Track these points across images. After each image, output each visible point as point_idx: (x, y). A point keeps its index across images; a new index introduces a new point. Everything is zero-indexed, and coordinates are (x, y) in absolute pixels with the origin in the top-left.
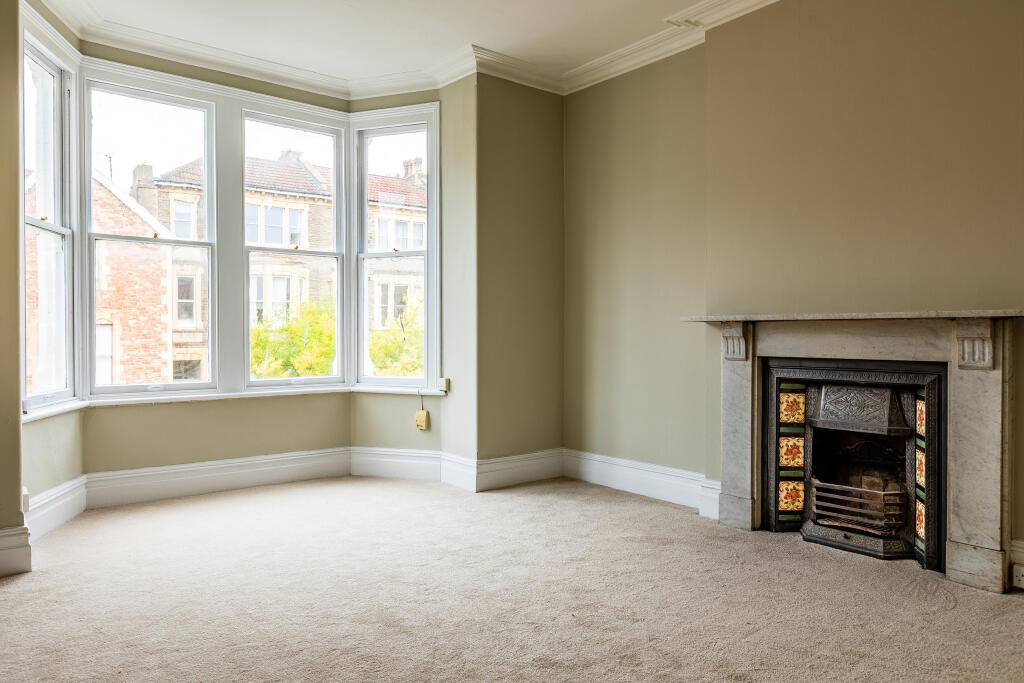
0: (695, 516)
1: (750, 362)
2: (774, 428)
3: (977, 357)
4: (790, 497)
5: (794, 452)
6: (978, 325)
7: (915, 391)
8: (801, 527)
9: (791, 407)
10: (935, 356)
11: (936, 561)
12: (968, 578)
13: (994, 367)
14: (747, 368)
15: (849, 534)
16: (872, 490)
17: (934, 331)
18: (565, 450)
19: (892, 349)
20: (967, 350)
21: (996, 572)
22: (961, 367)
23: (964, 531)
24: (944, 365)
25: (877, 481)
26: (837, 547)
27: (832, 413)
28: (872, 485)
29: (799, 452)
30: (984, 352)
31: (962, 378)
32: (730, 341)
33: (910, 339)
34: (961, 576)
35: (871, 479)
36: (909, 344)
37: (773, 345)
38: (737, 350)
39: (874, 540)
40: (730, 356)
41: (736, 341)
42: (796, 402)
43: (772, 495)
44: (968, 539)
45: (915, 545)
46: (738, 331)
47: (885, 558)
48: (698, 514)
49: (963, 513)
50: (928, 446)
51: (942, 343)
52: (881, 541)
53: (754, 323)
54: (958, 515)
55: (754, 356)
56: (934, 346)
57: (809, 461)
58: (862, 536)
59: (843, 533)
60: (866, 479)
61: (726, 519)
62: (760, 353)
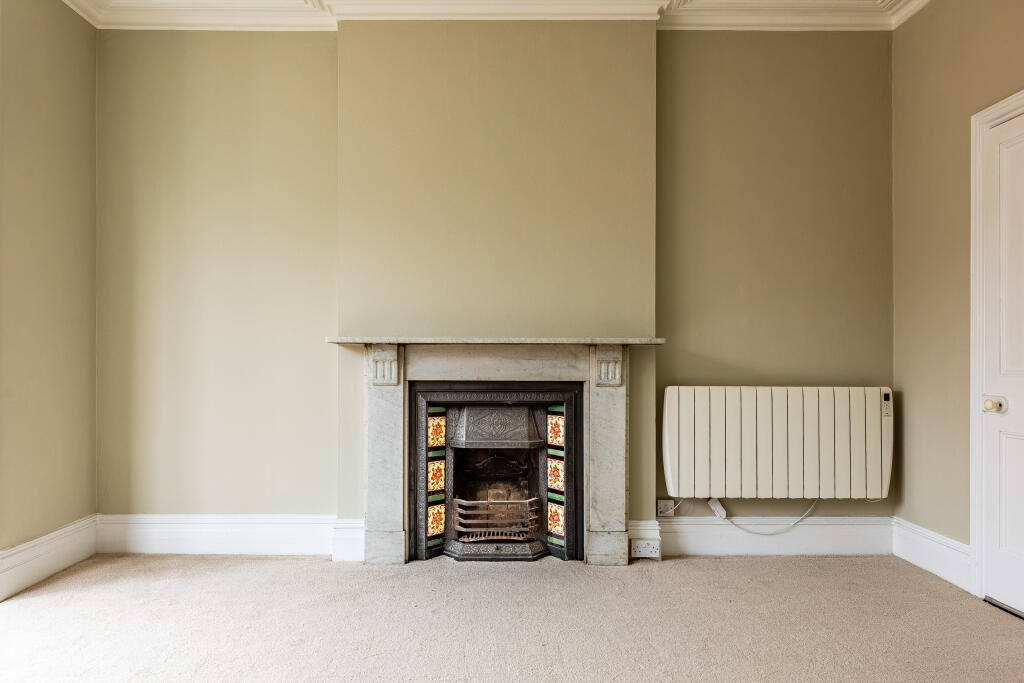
0: (328, 563)
1: (401, 387)
2: (424, 452)
3: (610, 377)
4: (435, 521)
5: (438, 475)
6: (614, 350)
7: (547, 408)
8: (443, 549)
9: (435, 431)
10: (575, 376)
11: (575, 550)
12: (604, 559)
13: (621, 385)
14: (399, 394)
15: (499, 545)
16: (498, 500)
17: (576, 356)
18: (99, 517)
19: (540, 371)
20: (603, 371)
21: (622, 548)
22: (598, 385)
23: (600, 520)
24: (581, 384)
25: (501, 492)
26: (491, 560)
27: (476, 433)
28: (497, 496)
29: (441, 475)
30: (615, 371)
31: (598, 394)
32: (380, 365)
33: (555, 362)
34: (599, 559)
35: (496, 491)
36: (555, 366)
37: (424, 369)
38: (387, 374)
39: (521, 546)
40: (380, 380)
41: (387, 365)
42: (439, 425)
43: (422, 523)
44: (603, 526)
45: (548, 542)
46: (391, 355)
47: (535, 559)
48: (330, 560)
49: (598, 506)
50: (567, 454)
51: (582, 365)
52: (527, 545)
53: (404, 345)
54: (595, 508)
55: (405, 380)
56: (574, 367)
57: (451, 482)
58: (510, 545)
59: (495, 546)
60: (491, 492)
61: (374, 558)
62: (411, 377)
